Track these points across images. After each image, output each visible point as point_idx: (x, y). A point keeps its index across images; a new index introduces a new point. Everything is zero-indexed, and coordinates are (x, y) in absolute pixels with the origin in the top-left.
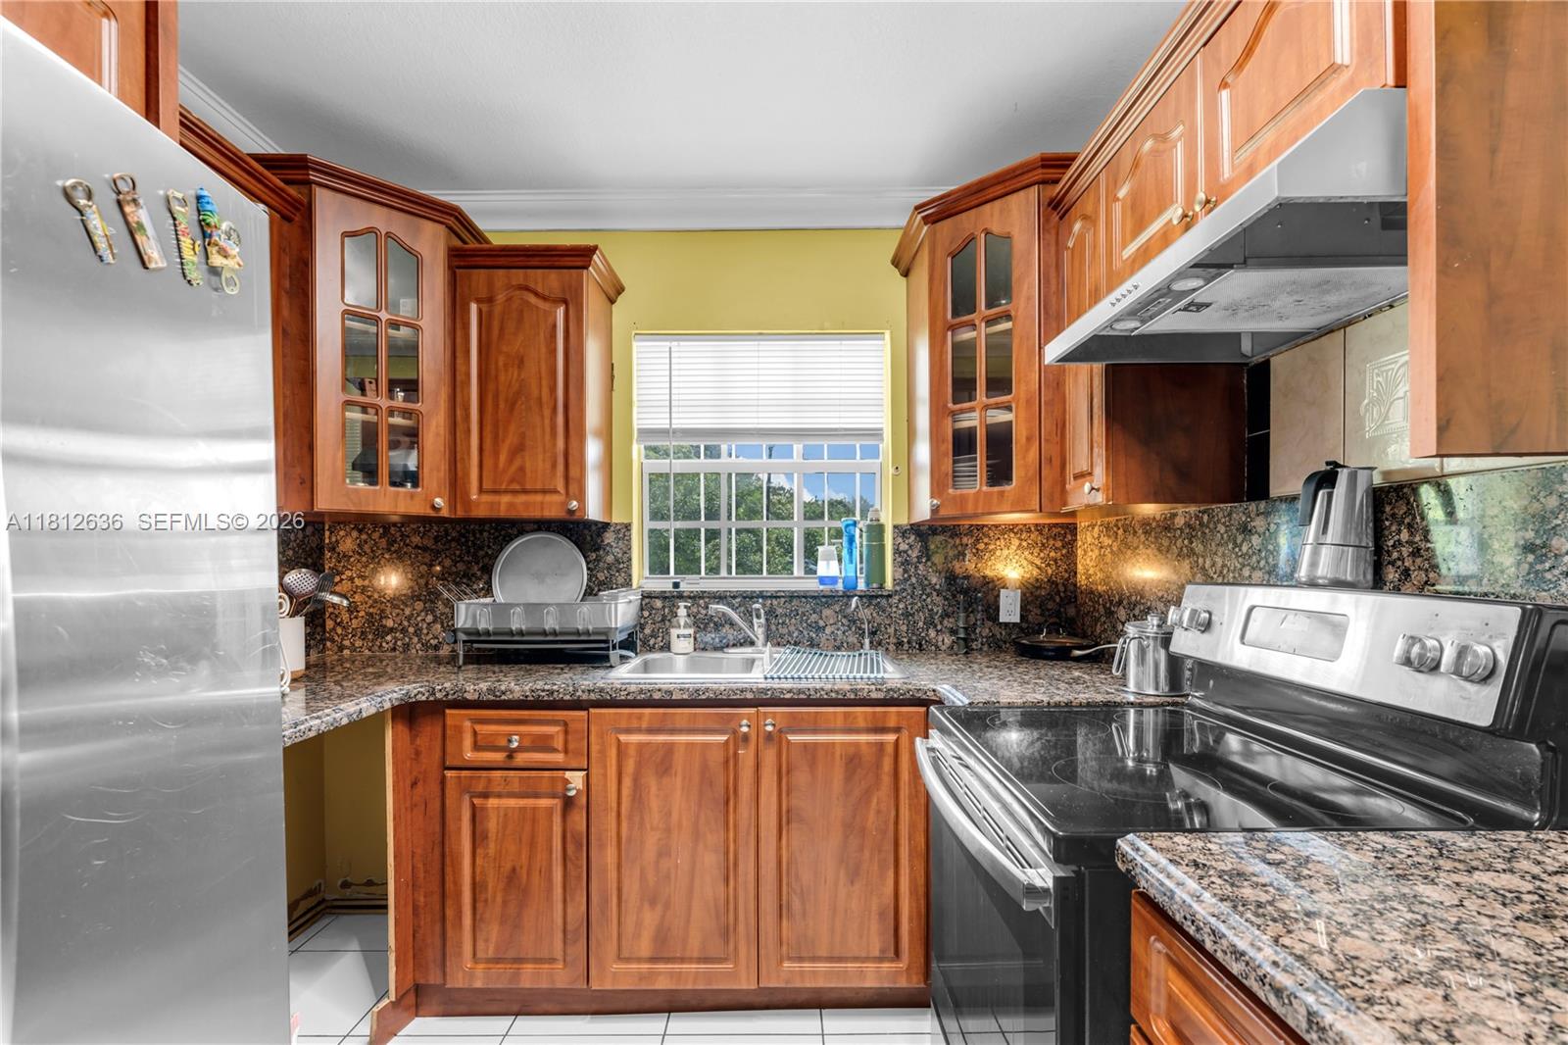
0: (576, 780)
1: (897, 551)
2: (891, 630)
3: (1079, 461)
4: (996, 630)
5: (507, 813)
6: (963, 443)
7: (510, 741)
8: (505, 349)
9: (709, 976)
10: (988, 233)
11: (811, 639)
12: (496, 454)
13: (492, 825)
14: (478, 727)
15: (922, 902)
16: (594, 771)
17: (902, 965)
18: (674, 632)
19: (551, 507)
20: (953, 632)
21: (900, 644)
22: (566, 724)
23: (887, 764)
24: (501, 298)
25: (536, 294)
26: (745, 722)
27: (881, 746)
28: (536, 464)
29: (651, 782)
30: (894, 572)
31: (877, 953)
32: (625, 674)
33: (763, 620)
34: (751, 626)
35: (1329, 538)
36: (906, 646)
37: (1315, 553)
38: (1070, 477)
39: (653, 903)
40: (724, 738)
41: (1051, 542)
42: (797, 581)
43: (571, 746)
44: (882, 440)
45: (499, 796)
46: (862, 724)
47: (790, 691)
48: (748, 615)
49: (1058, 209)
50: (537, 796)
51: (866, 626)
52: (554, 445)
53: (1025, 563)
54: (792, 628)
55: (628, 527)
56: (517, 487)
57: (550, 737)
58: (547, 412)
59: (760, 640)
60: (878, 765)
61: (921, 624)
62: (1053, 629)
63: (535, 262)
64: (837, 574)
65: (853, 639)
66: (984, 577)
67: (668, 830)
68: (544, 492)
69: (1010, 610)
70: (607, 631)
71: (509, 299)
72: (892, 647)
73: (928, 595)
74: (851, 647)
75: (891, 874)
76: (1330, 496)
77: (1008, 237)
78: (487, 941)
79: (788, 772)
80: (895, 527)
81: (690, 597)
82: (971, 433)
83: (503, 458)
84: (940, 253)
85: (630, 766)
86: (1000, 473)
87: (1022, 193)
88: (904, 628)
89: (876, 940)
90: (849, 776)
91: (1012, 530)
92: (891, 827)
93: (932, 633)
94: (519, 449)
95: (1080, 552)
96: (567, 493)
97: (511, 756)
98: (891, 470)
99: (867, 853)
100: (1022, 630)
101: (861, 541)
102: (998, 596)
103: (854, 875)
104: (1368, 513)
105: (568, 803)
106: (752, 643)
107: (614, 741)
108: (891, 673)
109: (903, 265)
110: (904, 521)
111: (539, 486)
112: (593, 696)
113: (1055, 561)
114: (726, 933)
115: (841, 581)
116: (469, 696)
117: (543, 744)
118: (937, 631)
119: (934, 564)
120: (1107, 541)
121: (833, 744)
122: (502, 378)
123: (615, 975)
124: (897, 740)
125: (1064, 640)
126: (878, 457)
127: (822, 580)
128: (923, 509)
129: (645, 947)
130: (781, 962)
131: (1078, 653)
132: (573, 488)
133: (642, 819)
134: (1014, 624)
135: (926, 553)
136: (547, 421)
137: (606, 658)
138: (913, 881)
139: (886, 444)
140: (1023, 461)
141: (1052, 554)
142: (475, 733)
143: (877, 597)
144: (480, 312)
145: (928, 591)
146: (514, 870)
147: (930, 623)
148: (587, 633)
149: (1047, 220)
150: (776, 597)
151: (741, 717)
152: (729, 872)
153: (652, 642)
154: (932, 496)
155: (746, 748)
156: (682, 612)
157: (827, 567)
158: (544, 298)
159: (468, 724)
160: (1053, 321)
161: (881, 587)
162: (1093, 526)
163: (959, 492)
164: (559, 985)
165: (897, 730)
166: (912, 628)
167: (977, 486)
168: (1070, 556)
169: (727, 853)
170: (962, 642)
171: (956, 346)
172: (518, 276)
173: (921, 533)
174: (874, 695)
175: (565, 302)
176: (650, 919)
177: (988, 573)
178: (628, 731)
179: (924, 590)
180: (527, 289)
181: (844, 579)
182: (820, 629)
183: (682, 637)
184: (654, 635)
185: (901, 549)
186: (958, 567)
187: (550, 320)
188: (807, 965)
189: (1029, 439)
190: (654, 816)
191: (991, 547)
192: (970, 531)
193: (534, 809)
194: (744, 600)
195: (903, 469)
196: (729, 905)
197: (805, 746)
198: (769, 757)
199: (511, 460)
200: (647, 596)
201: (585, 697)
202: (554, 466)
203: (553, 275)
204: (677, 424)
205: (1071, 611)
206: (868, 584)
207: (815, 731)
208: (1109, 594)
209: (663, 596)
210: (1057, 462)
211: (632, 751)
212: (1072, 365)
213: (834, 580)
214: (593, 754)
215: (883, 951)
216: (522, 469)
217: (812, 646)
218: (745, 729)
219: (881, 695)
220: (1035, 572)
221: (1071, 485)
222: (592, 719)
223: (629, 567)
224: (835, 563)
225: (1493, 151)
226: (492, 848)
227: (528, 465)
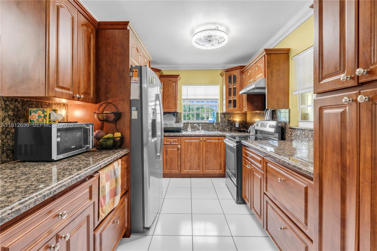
0: (179, 146)
1: (221, 117)
2: (220, 128)
3: (244, 106)
4: (235, 128)
5: (170, 151)
6: (230, 102)
7: (171, 141)
8: (167, 89)
9: (196, 172)
10: (233, 75)
11: (208, 129)
12: (165, 103)
13: (168, 152)
14: (167, 139)
15: (224, 162)
16: (182, 145)
17: (222, 171)
18: (188, 128)
19: (173, 110)
20: (229, 128)
21: (221, 130)
22: (178, 139)
23: (220, 144)
24: (166, 82)
25: (171, 81)
26: (201, 139)
27: (219, 142)
28: (171, 105)
29: (189, 147)
30: (220, 120)
31: (218, 169)
32: (184, 133)
33: (201, 127)
34: (199, 127)
35: (268, 115)
36: (222, 131)
37: (267, 117)
38: (243, 107)
39: (189, 162)
40: (198, 141)
41: (243, 115)
42: (205, 121)
43: (179, 142)
44: (218, 100)
45: (169, 148)
46: (216, 139)
47: (207, 135)
48: (199, 126)
49: (242, 73)
50: (174, 148)
51: (216, 128)
52: (173, 102)
53: (239, 118)
54: (205, 128)
55: (181, 113)
56: (168, 108)
57: (176, 141)
58: (172, 97)
59: (201, 130)
60: (219, 144)
61: (224, 127)
62: (243, 128)
63: (171, 77)
64: (212, 120)
65: (214, 130)
66: (233, 120)
67: (191, 153)
68: (172, 108)
69: (237, 125)
70: (181, 128)
71: (167, 82)
72: (220, 131)
73: (225, 123)
74: (214, 131)
75: (220, 159)
76: (268, 111)
77: (236, 76)
78: (168, 167)
79: (207, 145)
80: (220, 113)
81: (190, 123)
82: (231, 100)
83: (166, 103)
84: (227, 76)
85: (186, 144)
86: (235, 106)
87: (237, 70)
88: (222, 128)
89: (218, 167)
90: (215, 146)
91: (237, 114)
92: (220, 153)
93: (226, 129)
94: (168, 102)
95: (247, 117)
96: (175, 108)
97: (171, 143)
98: (220, 105)
99: (217, 156)
100: (239, 128)
101: (215, 115)
102: (235, 123)
103: (215, 159)
104: (272, 113)
105: (178, 149)
106: (200, 130)
107: (184, 142)
108: (220, 133)
109: (222, 75)
110: (221, 112)
111: (171, 108)
112: (182, 135)
113: (244, 118)
114: (199, 166)
115: (212, 121)
116: (166, 135)
117: (175, 142)
118: (226, 128)
119: (226, 119)
120: (251, 115)
121: (213, 142)
122: (166, 93)
123: (185, 171)
124: (221, 141)
125: (244, 129)
126: (217, 103)
127: (209, 121)
128: (224, 111)
129: (188, 168)
130: (206, 170)
131: (246, 131)
132: (176, 108)
133: (188, 151)
134: (238, 127)
135: (225, 117)
136: (172, 99)
137: (181, 131)
138: (223, 160)
139: (219, 101)
140: (238, 105)
141: (243, 117)
142: (166, 140)
143: (218, 123)
144: (163, 84)
145: (225, 122)
146: (171, 158)
147: (225, 127)
148: (178, 128)
149: (241, 74)
150: (203, 123)
151: (201, 138)
152: (199, 159)
153: (185, 130)
154: (226, 109)
155: (201, 142)
156: (189, 125)
157: (210, 119)
158: (172, 82)
159: (165, 139)
160: (242, 88)
161: (218, 122)
162: (249, 113)
163: (229, 109)
164: (177, 173)
165: (221, 140)
166: (223, 128)
167: (232, 108)
168: (246, 117)
169: (199, 156)
170: (230, 130)
171: (229, 88)
172: (169, 79)
173: (224, 114)
174: (218, 135)
175: (175, 82)
176: (189, 164)
177: (234, 120)
178: (186, 140)
179: (224, 122)
180: (170, 80)
181: (213, 121)
182: (209, 128)
183: (189, 129)
184: (185, 129)
185: (221, 116)
186: (229, 119)
187: (173, 85)
188: (209, 171)
189: (238, 102)
190: (189, 151)
191: (234, 116)
192: (231, 114)
193: (174, 150)
194: (198, 124)
195: (221, 105)
196: (199, 163)
197: (209, 142)
198: (204, 143)
199: (167, 104)
200: (184, 123)
201: (181, 135)
202: (173, 105)
203: (173, 78)
204: (188, 98)
205: (246, 126)
206: (216, 121)
207: (210, 140)
208: (251, 123)
209: (186, 123)
210: (242, 105)
211: (187, 143)
212: (243, 94)
213: (211, 121)
214: (182, 143)
215: (219, 169)
216: (169, 105)
217: (208, 130)
218: (201, 140)
219: (219, 135)
220: (241, 120)
221: (244, 108)
222: (181, 138)
223: (181, 119)
224: (211, 118)
225: (272, 84)
226: (168, 155)
227: (170, 105)
